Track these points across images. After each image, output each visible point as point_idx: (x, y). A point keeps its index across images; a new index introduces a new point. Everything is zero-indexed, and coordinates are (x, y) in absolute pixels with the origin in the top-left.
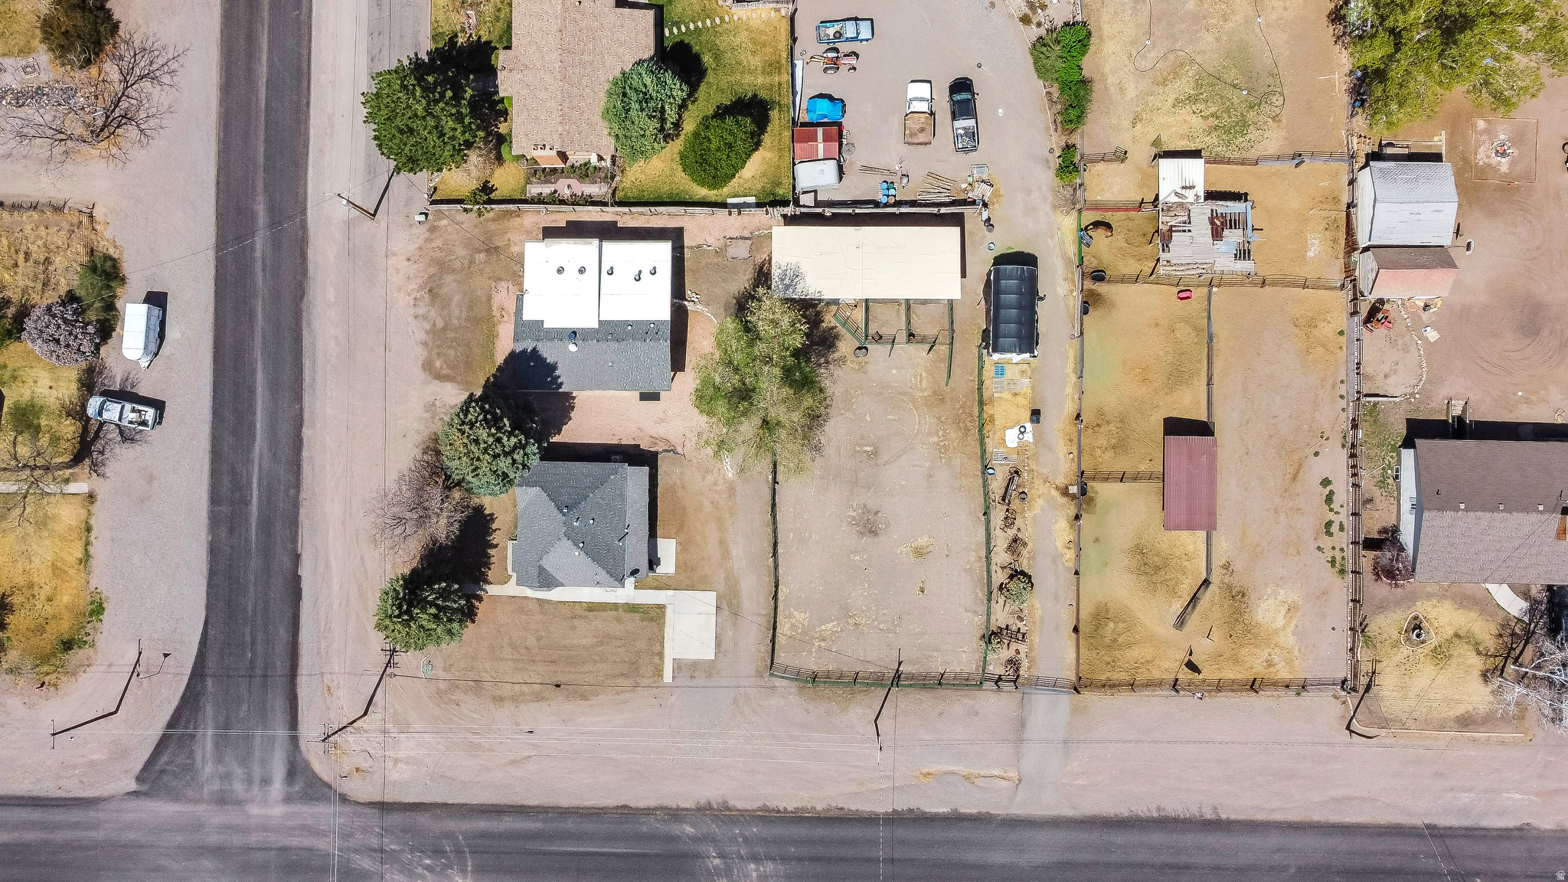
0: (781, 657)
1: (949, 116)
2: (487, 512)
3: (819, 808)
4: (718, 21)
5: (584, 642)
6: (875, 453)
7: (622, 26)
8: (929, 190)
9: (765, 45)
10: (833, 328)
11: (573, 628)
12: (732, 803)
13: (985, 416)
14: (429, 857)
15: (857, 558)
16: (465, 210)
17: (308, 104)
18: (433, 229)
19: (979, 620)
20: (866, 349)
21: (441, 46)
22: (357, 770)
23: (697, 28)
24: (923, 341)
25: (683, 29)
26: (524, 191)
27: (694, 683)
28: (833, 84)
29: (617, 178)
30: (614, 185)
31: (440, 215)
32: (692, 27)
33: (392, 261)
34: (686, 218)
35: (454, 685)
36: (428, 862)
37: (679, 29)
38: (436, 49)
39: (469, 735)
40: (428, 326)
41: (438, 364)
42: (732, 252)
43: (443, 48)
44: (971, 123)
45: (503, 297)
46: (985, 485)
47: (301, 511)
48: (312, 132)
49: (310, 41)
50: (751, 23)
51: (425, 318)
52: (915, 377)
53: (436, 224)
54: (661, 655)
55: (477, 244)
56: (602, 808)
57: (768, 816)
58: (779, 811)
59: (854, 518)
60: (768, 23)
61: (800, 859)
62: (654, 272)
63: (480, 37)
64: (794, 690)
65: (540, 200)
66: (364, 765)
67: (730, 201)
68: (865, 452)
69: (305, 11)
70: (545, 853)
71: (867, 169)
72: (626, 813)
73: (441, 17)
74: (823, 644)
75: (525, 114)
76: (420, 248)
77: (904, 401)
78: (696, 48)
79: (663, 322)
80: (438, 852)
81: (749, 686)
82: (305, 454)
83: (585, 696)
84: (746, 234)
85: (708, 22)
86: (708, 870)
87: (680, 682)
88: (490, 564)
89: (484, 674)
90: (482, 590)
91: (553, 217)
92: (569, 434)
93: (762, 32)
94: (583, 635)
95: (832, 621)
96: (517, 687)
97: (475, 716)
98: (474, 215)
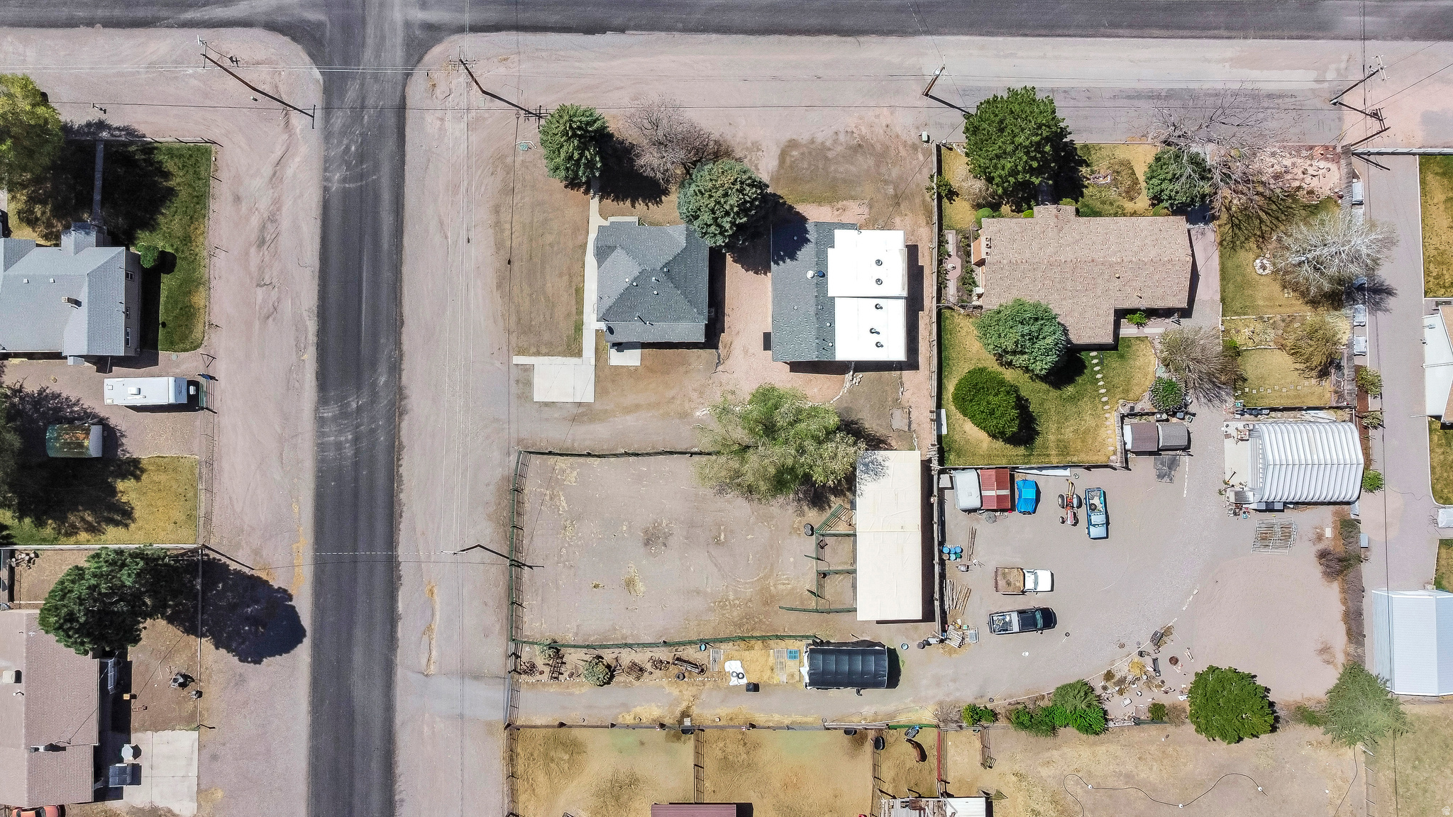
0: (536, 461)
1: (1021, 608)
2: (663, 198)
3: (402, 496)
4: (1105, 399)
5: (549, 285)
6: (718, 543)
7: (1098, 315)
8: (955, 590)
9: (1083, 442)
10: (830, 507)
11: (561, 275)
12: (406, 417)
13: (753, 642)
14: (357, 150)
15: (625, 528)
16: (932, 177)
17: (1026, 35)
18: (915, 147)
19: (570, 638)
20: (812, 534)
21: (1079, 152)
22: (434, 85)
23: (1098, 380)
24: (820, 586)
25: (1097, 368)
26: (950, 228)
27: (513, 383)
28: (1050, 503)
29: (962, 311)
30: (956, 308)
31: (927, 154)
32: (1099, 376)
33: (885, 111)
34: (927, 373)
35: (509, 169)
36: (353, 148)
37: (1097, 365)
38: (1076, 148)
39: (466, 183)
40: (828, 144)
41: (795, 153)
42: (898, 414)
43: (1077, 155)
44: (1016, 628)
45: (855, 211)
46: (691, 643)
47: (663, 34)
48: (1000, 39)
49: (1081, 36)
50: (1103, 429)
51: (835, 141)
52: (788, 579)
53: (919, 150)
54: (538, 353)
55: (902, 186)
56: (401, 303)
57: (394, 450)
58: (399, 460)
59: (660, 524)
60: (1103, 444)
61: (356, 480)
62: (878, 345)
63: (1087, 187)
64: (506, 473)
65: (942, 242)
66: (438, 91)
67: (943, 411)
68: (720, 534)
69: (1109, 31)
70: (361, 252)
71: (973, 534)
72: (397, 324)
73: (1104, 152)
74: (547, 498)
75: (1018, 230)
76: (898, 136)
77: (765, 568)
78: (1080, 380)
79: (833, 354)
80: (361, 157)
81: (509, 433)
82: (714, 36)
83: (500, 286)
84: (914, 426)
85: (1103, 391)
86: (345, 397)
87: (514, 371)
88: (617, 201)
89: (519, 197)
90: (595, 194)
91: (927, 254)
92: (733, 271)
93: (1095, 439)
94: (555, 284)
95: (569, 506)
96: (508, 226)
97: (483, 190)
98: (928, 183)
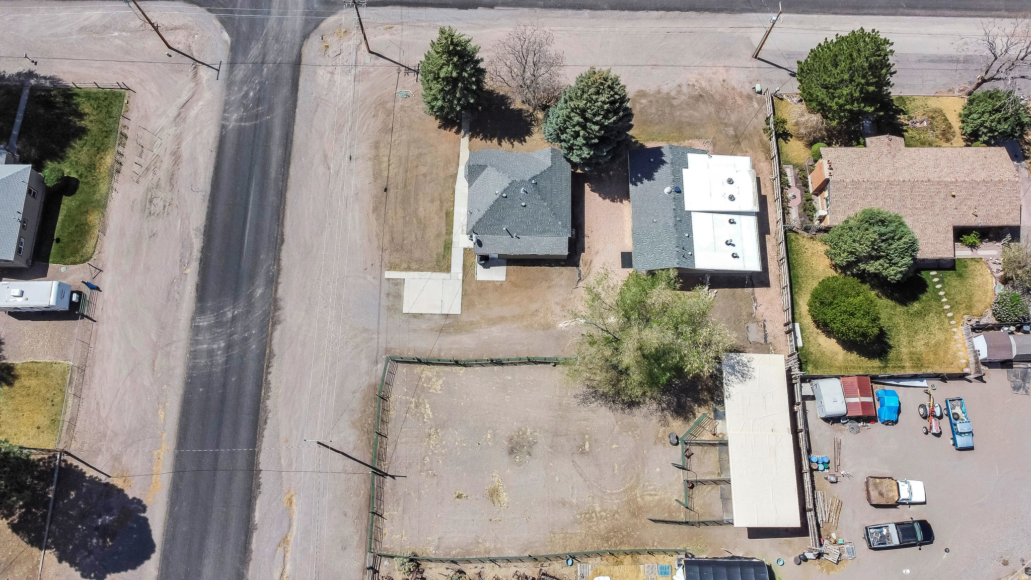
0: (402, 369)
1: (896, 521)
2: (527, 138)
3: (269, 403)
4: (950, 315)
5: (421, 209)
6: (583, 453)
7: (938, 232)
8: (826, 502)
9: (935, 354)
10: (694, 415)
11: (432, 201)
12: (279, 328)
13: (621, 557)
14: (255, 95)
15: (489, 436)
16: (768, 119)
17: (836, 14)
18: (749, 98)
19: (431, 552)
20: (677, 444)
21: (896, 103)
22: (327, 47)
23: (941, 297)
24: (689, 497)
25: (938, 286)
26: (788, 163)
27: (383, 295)
28: (911, 417)
29: (806, 234)
30: (800, 231)
31: (762, 103)
32: (941, 293)
33: (722, 70)
34: (778, 289)
35: (390, 113)
36: (251, 94)
37: (938, 283)
38: (892, 100)
39: (350, 124)
40: (673, 94)
41: (644, 101)
42: (753, 327)
43: (894, 105)
44: (896, 541)
46: (558, 557)
47: (527, 9)
48: (815, 16)
49: (884, 15)
50: (953, 343)
51: (679, 92)
52: (655, 490)
53: (754, 99)
54: (409, 269)
55: (741, 128)
56: (283, 223)
57: (264, 358)
58: (268, 367)
59: (524, 433)
60: (955, 357)
61: (224, 385)
62: (735, 256)
63: (906, 131)
64: (373, 380)
65: (782, 174)
66: (330, 51)
67: (797, 325)
68: (584, 443)
69: (907, 11)
70: (250, 179)
71: (838, 446)
72: (278, 242)
73: (918, 103)
74: (413, 406)
75: (855, 156)
76: (733, 89)
77: (631, 479)
78: (923, 297)
79: (693, 262)
80: (258, 101)
81: (378, 342)
82: (570, 12)
83: (376, 210)
84: (769, 339)
85: (947, 307)
86: (223, 308)
87: (385, 285)
88: (485, 140)
89: (397, 136)
90: (465, 134)
91: (768, 184)
92: (592, 199)
93: (946, 352)
94: (427, 208)
95: (433, 414)
96: (386, 159)
97: (365, 128)
98: (765, 126)
